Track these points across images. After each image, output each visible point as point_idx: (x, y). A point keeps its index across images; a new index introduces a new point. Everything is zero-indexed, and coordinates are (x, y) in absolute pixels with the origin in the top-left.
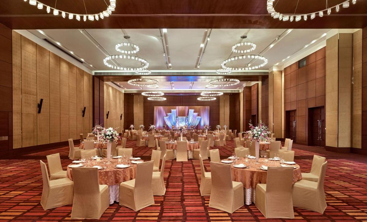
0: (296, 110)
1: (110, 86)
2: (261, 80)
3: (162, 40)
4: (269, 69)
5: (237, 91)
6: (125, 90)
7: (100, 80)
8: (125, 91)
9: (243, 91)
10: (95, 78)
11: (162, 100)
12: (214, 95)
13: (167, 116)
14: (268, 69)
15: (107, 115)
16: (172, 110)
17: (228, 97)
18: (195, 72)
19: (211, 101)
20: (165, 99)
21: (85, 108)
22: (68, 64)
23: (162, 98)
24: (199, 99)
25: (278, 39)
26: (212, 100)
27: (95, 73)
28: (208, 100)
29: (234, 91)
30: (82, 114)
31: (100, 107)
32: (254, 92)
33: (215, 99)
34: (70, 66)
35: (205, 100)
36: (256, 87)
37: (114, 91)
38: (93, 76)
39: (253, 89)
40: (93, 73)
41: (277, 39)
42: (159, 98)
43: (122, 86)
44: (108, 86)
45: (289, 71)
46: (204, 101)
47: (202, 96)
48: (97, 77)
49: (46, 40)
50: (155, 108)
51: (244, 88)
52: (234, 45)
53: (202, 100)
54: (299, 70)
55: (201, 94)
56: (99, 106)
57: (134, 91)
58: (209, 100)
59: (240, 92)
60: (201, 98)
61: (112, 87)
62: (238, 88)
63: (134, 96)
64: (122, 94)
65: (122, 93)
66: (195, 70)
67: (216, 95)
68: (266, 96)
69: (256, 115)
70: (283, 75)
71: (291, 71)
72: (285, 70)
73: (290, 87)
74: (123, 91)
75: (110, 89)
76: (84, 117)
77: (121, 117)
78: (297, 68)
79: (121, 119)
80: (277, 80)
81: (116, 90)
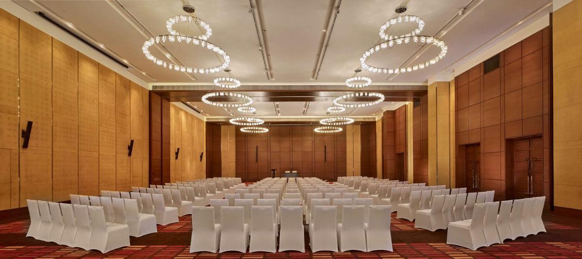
1: (181, 110)
2: (412, 100)
3: (254, 14)
4: (429, 80)
5: (372, 118)
6: (208, 117)
7: (163, 99)
8: (207, 119)
9: (381, 118)
10: (154, 95)
11: (263, 132)
12: (340, 124)
15: (177, 154)
17: (359, 127)
18: (311, 86)
19: (334, 133)
20: (266, 130)
21: (132, 142)
22: (98, 65)
23: (261, 128)
24: (316, 130)
25: (463, 13)
26: (336, 131)
27: (153, 86)
28: (330, 132)
29: (368, 118)
30: (127, 151)
31: (163, 141)
32: (400, 118)
33: (341, 129)
34: (102, 70)
35: (326, 132)
36: (404, 110)
37: (190, 118)
38: (150, 92)
39: (397, 114)
40: (150, 87)
41: (460, 13)
43: (202, 111)
44: (178, 110)
45: (464, 81)
46: (324, 133)
47: (322, 125)
48: (157, 94)
49: (41, 14)
51: (384, 113)
52: (385, 24)
53: (322, 132)
54: (485, 76)
55: (321, 122)
56: (160, 139)
57: (220, 118)
58: (332, 131)
59: (376, 120)
60: (320, 128)
61: (184, 111)
62: (374, 114)
63: (222, 127)
64: (203, 124)
65: (203, 121)
66: (312, 81)
67: (342, 124)
68: (422, 124)
69: (403, 154)
70: (453, 88)
71: (469, 81)
72: (457, 80)
73: (467, 106)
74: (205, 119)
75: (182, 113)
76: (131, 156)
77: (201, 157)
78: (482, 74)
79: (201, 160)
80: (442, 96)
81: (193, 116)
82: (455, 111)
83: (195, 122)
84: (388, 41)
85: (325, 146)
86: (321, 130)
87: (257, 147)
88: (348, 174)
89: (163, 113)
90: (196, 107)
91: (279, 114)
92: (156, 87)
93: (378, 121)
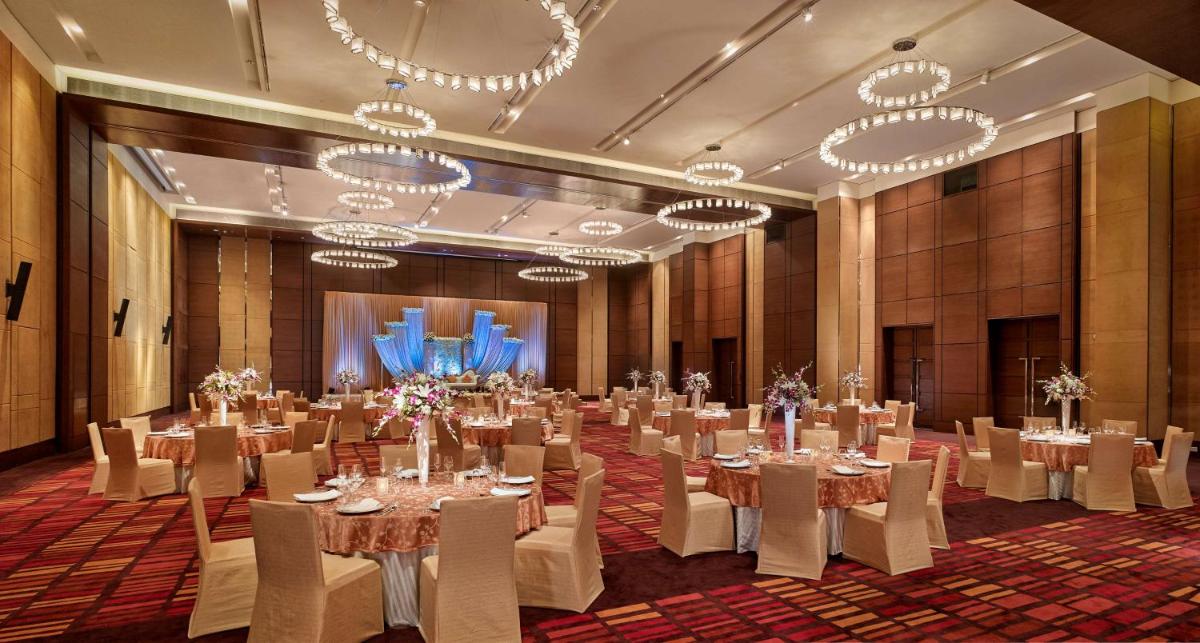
0: (930, 328)
2: (765, 229)
4: (819, 190)
7: (94, 135)
8: (175, 210)
9: (667, 258)
10: (68, 112)
13: (384, 331)
14: (814, 191)
15: (120, 318)
16: (408, 311)
17: (605, 274)
18: (583, 164)
23: (382, 258)
24: (524, 274)
26: (569, 279)
27: (71, 81)
31: (94, 273)
32: (727, 264)
33: (584, 276)
35: (542, 279)
36: (738, 246)
37: (143, 203)
38: (59, 98)
39: (719, 252)
41: (984, 78)
42: (370, 256)
43: (179, 186)
44: (121, 172)
45: (897, 204)
48: (79, 110)
50: (330, 297)
51: (686, 247)
53: (533, 278)
54: (945, 200)
56: (87, 269)
59: (651, 260)
60: (534, 270)
62: (649, 248)
64: (168, 226)
65: (168, 219)
66: (591, 154)
67: (594, 263)
68: (788, 279)
69: (734, 341)
70: (869, 214)
71: (910, 204)
72: (881, 198)
73: (903, 252)
74: (172, 209)
75: (127, 184)
76: (16, 319)
77: (165, 330)
78: (939, 195)
79: (165, 342)
80: (848, 226)
81: (148, 197)
82: (876, 260)
83: (154, 214)
86: (532, 274)
89: (94, 177)
90: (168, 170)
91: (425, 223)
92: (84, 83)
93: (657, 263)
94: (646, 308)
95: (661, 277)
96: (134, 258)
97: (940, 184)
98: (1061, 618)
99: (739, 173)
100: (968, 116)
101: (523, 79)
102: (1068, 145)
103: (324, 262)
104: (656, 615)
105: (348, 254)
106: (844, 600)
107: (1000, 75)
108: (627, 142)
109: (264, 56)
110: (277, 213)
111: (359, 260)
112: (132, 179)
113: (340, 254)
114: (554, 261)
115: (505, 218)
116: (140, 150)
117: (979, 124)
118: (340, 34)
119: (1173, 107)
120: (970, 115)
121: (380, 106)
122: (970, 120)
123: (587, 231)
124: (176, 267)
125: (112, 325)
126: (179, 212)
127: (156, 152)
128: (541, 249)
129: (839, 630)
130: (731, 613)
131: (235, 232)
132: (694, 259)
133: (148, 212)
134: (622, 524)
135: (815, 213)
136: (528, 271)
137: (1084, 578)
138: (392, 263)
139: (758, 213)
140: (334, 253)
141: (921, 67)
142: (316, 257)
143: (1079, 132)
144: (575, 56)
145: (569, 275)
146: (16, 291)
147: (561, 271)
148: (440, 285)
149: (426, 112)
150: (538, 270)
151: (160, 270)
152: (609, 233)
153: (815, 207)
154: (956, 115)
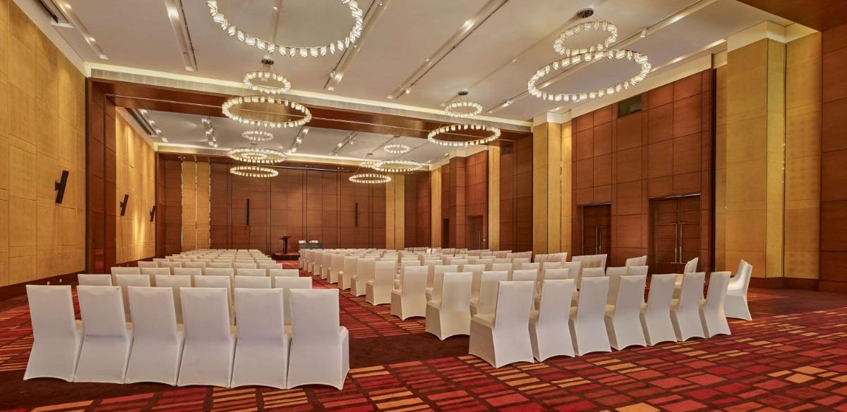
0: (609, 205)
1: (128, 124)
2: (499, 144)
4: (534, 118)
7: (106, 99)
9: (440, 167)
14: (532, 120)
15: (124, 205)
21: (65, 174)
23: (269, 170)
24: (352, 178)
26: (383, 181)
27: (93, 71)
30: (54, 193)
31: (107, 179)
32: (477, 170)
33: (389, 179)
35: (364, 182)
36: (483, 158)
37: (138, 141)
38: (87, 80)
39: (471, 162)
40: (87, 70)
42: (262, 169)
44: (125, 124)
45: (586, 125)
51: (451, 160)
53: (358, 181)
54: (619, 120)
59: (430, 169)
62: (429, 161)
64: (152, 154)
65: (153, 151)
66: (389, 101)
68: (515, 177)
69: (481, 217)
70: (568, 133)
71: (595, 124)
72: (575, 122)
73: (590, 156)
74: (156, 146)
75: (129, 131)
76: (61, 203)
77: (152, 214)
78: (615, 117)
79: (152, 220)
80: (554, 142)
81: (141, 139)
82: (573, 162)
83: (145, 148)
84: (571, 57)
85: (357, 204)
86: (357, 179)
87: (248, 200)
88: (387, 245)
89: (107, 125)
90: (151, 122)
91: (294, 150)
92: (100, 72)
93: (434, 171)
94: (428, 199)
95: (437, 179)
96: (133, 173)
97: (615, 110)
98: (677, 387)
99: (480, 109)
100: (629, 56)
101: (332, 47)
102: (707, 78)
103: (237, 174)
104: (387, 373)
105: (249, 168)
106: (518, 369)
107: (655, 30)
108: (408, 92)
109: (192, 49)
110: (212, 146)
111: (256, 172)
112: (131, 127)
113: (245, 168)
114: (371, 171)
115: (340, 145)
116: (134, 110)
117: (637, 60)
118: (220, 24)
119: (786, 45)
120: (629, 55)
121: (257, 74)
122: (630, 59)
123: (388, 151)
124: (158, 178)
125: (118, 209)
126: (159, 147)
127: (143, 111)
128: (363, 163)
129: (510, 388)
130: (438, 374)
131: (189, 158)
132: (456, 167)
133: (141, 147)
134: (386, 320)
135: (532, 134)
136: (355, 177)
137: (703, 362)
138: (275, 173)
139: (492, 134)
140: (242, 168)
141: (596, 26)
142: (233, 170)
143: (715, 68)
144: (361, 29)
145: (379, 179)
146: (60, 187)
147: (374, 176)
148: (305, 187)
149: (284, 77)
150: (360, 176)
151: (149, 180)
152: (402, 152)
153: (532, 131)
154: (620, 55)
